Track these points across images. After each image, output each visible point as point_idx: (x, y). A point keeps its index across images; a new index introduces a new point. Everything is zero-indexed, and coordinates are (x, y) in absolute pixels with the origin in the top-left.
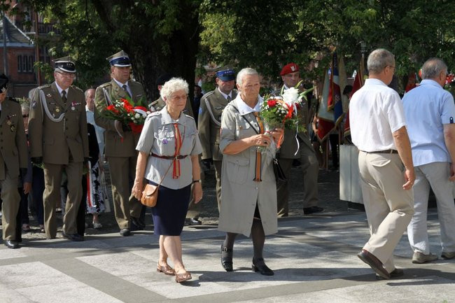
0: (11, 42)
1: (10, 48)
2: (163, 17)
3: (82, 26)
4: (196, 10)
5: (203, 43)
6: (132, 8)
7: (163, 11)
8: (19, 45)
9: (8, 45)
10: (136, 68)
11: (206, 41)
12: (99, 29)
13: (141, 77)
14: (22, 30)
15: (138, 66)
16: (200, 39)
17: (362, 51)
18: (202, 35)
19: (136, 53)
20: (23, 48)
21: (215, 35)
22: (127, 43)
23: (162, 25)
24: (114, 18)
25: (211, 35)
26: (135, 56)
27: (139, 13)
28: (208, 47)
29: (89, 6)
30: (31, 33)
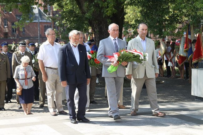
0: (42, 20)
1: (41, 23)
2: (108, 7)
3: (71, 12)
4: (123, 4)
5: (126, 20)
6: (93, 3)
7: (108, 5)
8: (45, 21)
9: (40, 21)
10: (95, 31)
11: (127, 19)
12: (78, 13)
13: (97, 35)
14: (46, 14)
15: (96, 30)
16: (124, 18)
17: (202, 24)
18: (125, 17)
19: (95, 24)
20: (47, 23)
21: (131, 17)
22: (91, 20)
23: (107, 11)
24: (85, 8)
25: (129, 16)
26: (95, 26)
27: (97, 6)
28: (128, 22)
29: (74, 3)
30: (50, 16)
